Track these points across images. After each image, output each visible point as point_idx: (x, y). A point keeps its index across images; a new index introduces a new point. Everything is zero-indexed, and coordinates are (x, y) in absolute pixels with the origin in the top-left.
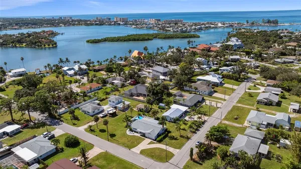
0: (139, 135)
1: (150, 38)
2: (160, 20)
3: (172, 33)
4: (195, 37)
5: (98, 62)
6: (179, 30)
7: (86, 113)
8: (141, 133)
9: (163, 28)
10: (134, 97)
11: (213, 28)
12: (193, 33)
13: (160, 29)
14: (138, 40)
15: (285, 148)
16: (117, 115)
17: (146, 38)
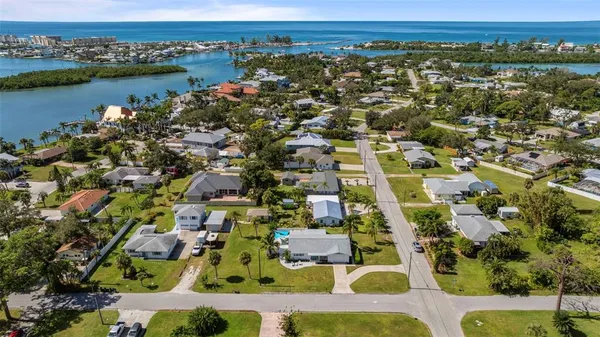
0: (312, 264)
1: (84, 78)
2: (58, 39)
3: (114, 66)
4: (177, 71)
5: (24, 141)
6: (130, 59)
7: (150, 255)
8: (314, 258)
9: (90, 56)
10: (212, 200)
11: (191, 52)
12: (158, 64)
13: (82, 57)
14: (56, 84)
15: (509, 218)
16: (224, 242)
17: (75, 78)
